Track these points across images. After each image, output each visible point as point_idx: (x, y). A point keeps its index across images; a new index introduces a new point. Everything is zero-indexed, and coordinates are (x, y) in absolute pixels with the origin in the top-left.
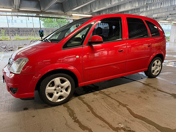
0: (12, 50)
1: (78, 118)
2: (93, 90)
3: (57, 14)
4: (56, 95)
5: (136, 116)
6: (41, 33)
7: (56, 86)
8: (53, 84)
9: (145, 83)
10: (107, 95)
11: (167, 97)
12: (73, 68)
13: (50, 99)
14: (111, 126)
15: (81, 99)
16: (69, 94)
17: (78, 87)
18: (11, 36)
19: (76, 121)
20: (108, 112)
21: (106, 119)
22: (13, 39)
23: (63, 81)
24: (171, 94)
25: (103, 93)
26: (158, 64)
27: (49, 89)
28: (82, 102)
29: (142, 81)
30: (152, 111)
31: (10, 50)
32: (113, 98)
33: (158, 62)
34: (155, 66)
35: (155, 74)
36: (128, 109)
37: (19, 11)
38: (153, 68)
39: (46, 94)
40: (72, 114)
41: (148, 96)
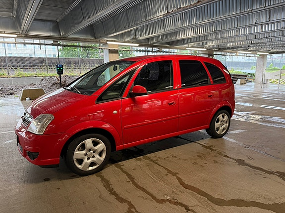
0: (11, 94)
1: (115, 190)
2: (135, 155)
3: (84, 40)
4: (87, 161)
5: (186, 187)
6: (60, 68)
7: (87, 150)
8: (83, 147)
9: (206, 145)
10: (154, 161)
11: (230, 163)
12: (108, 126)
13: (79, 166)
14: (154, 198)
15: (120, 167)
16: (103, 160)
17: (115, 150)
18: (9, 70)
19: (113, 193)
20: (153, 182)
21: (149, 190)
22: (13, 76)
23: (95, 144)
24: (235, 160)
25: (149, 158)
26: (224, 119)
27: (78, 153)
28: (120, 171)
29: (202, 142)
30: (207, 181)
31: (8, 93)
32: (161, 165)
33: (223, 117)
34: (219, 122)
35: (220, 133)
36: (179, 179)
37: (27, 36)
38: (217, 125)
39: (75, 160)
40: (107, 184)
41: (206, 162)
